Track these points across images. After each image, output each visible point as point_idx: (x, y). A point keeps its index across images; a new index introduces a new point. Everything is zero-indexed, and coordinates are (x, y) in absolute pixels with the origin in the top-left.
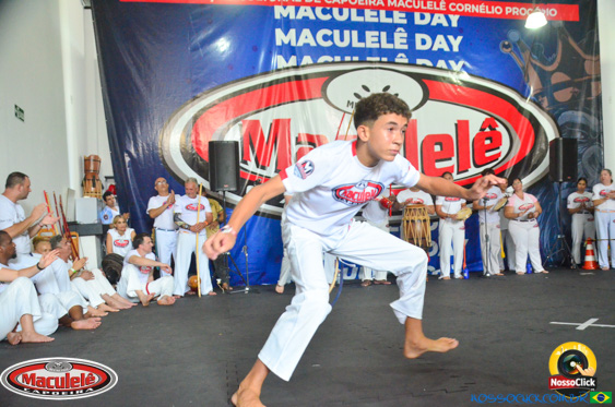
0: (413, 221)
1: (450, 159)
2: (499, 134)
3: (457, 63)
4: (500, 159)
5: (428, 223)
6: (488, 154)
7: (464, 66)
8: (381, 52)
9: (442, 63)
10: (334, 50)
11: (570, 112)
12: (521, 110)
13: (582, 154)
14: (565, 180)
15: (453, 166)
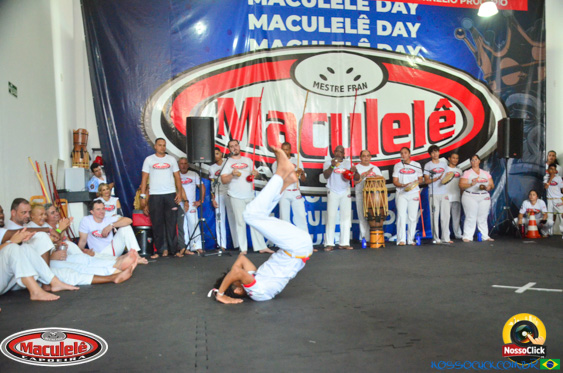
0: (372, 192)
1: (407, 136)
2: (453, 113)
3: (414, 48)
4: (454, 136)
5: (386, 194)
6: (442, 132)
7: (421, 51)
8: (345, 37)
9: (400, 48)
10: (301, 35)
11: (517, 95)
13: (527, 134)
14: (511, 156)
15: (409, 143)
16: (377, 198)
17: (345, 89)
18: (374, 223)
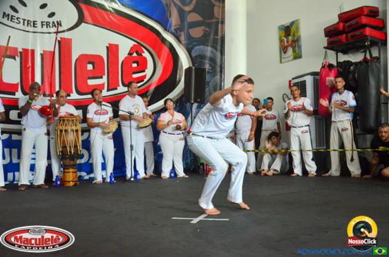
0: (66, 131)
1: (102, 77)
2: (145, 59)
4: (145, 80)
5: (80, 132)
6: (135, 76)
11: (202, 47)
12: (164, 40)
13: (209, 82)
14: (195, 102)
15: (104, 84)
16: (71, 137)
17: (39, 24)
18: (68, 162)
